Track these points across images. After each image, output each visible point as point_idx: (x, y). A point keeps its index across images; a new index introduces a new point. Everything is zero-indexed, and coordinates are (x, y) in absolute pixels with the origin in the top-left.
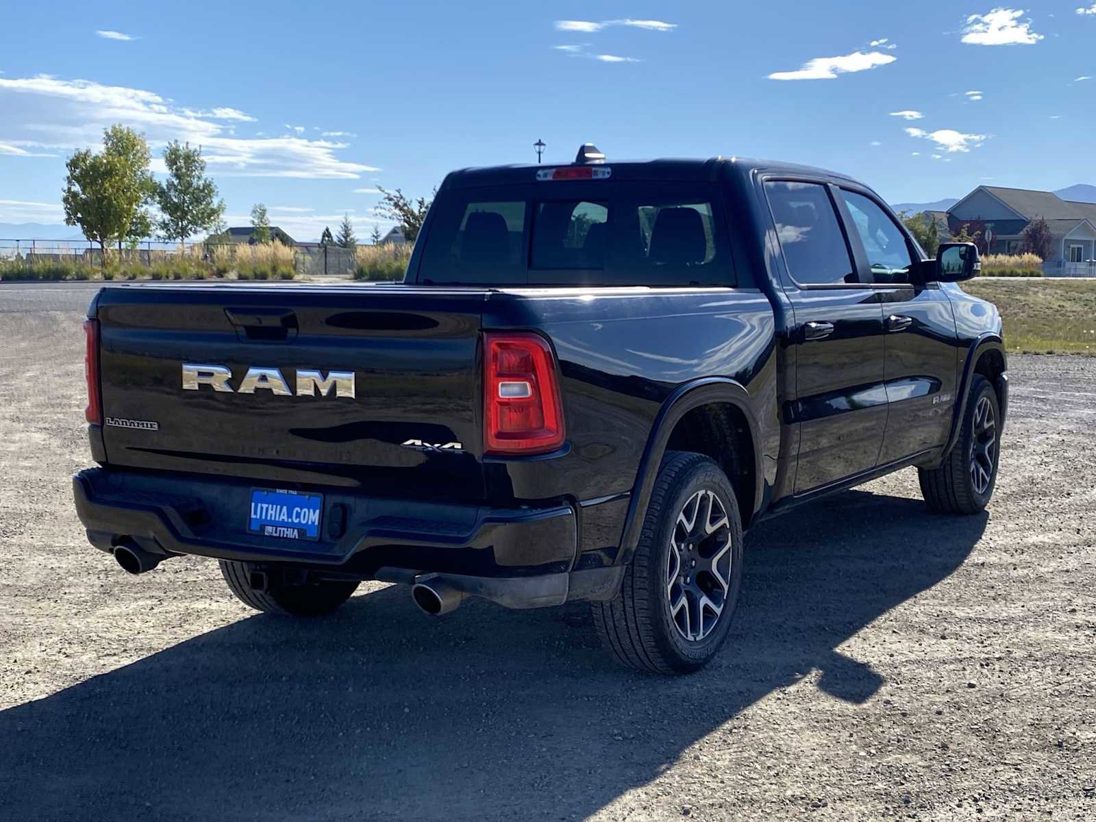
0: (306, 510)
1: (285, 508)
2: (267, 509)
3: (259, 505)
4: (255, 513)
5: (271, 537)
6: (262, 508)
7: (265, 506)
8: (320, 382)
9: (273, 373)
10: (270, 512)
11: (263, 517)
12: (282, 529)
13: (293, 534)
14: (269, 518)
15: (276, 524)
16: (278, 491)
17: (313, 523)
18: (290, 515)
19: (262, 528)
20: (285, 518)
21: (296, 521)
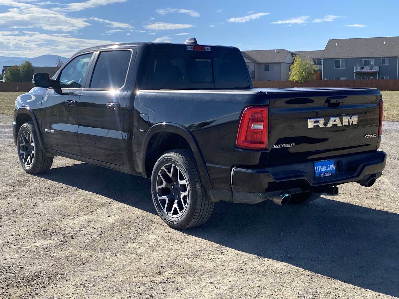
0: (331, 165)
1: (325, 166)
2: (320, 168)
3: (317, 167)
4: (317, 171)
5: (323, 177)
6: (318, 168)
7: (319, 167)
8: (350, 120)
9: (337, 119)
10: (321, 169)
11: (320, 171)
12: (326, 173)
13: (329, 174)
14: (321, 171)
15: (324, 172)
16: (322, 161)
17: (334, 169)
18: (327, 168)
19: (320, 175)
20: (326, 169)
21: (329, 170)
